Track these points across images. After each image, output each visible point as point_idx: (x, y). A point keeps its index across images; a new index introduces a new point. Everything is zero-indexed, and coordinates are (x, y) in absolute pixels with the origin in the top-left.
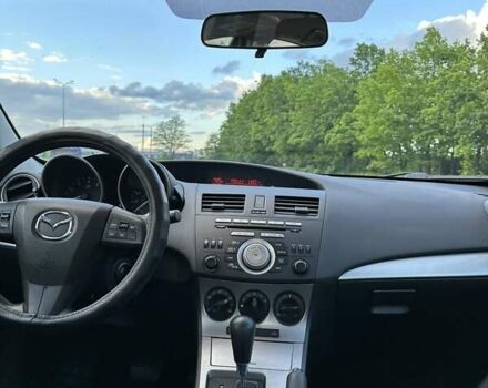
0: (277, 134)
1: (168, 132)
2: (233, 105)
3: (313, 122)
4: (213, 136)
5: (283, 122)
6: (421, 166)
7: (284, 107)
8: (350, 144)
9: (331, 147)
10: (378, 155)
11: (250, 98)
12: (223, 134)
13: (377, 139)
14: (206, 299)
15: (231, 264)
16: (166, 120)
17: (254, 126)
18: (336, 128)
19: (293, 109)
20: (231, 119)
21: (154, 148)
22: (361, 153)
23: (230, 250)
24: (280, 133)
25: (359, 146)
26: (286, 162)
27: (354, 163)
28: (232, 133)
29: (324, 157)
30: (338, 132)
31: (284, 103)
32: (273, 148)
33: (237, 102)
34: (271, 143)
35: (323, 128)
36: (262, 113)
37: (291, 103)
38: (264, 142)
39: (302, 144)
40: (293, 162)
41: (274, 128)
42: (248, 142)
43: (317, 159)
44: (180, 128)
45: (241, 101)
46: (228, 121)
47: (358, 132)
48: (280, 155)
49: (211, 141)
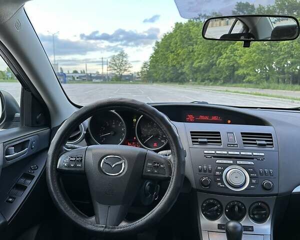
0: (186, 61)
1: (117, 62)
2: (157, 43)
3: (209, 52)
4: (145, 63)
5: (190, 52)
6: (278, 78)
7: (190, 42)
8: (233, 66)
9: (221, 68)
10: (251, 73)
11: (168, 38)
12: (151, 62)
13: (251, 62)
14: (202, 206)
15: (219, 184)
16: (116, 54)
17: (171, 56)
18: (224, 55)
19: (197, 44)
20: (156, 52)
21: (109, 72)
22: (240, 72)
23: (217, 173)
24: (188, 60)
25: (239, 67)
26: (192, 79)
27: (235, 78)
28: (157, 61)
29: (217, 75)
30: (226, 58)
31: (190, 40)
32: (184, 70)
33: (160, 41)
34: (182, 67)
35: (215, 56)
36: (176, 47)
37: (194, 40)
38: (178, 66)
39: (202, 67)
40: (196, 79)
41: (184, 57)
42: (167, 67)
43: (212, 76)
44: (125, 59)
45: (162, 40)
46: (155, 53)
47: (238, 58)
48: (188, 75)
49: (144, 66)
